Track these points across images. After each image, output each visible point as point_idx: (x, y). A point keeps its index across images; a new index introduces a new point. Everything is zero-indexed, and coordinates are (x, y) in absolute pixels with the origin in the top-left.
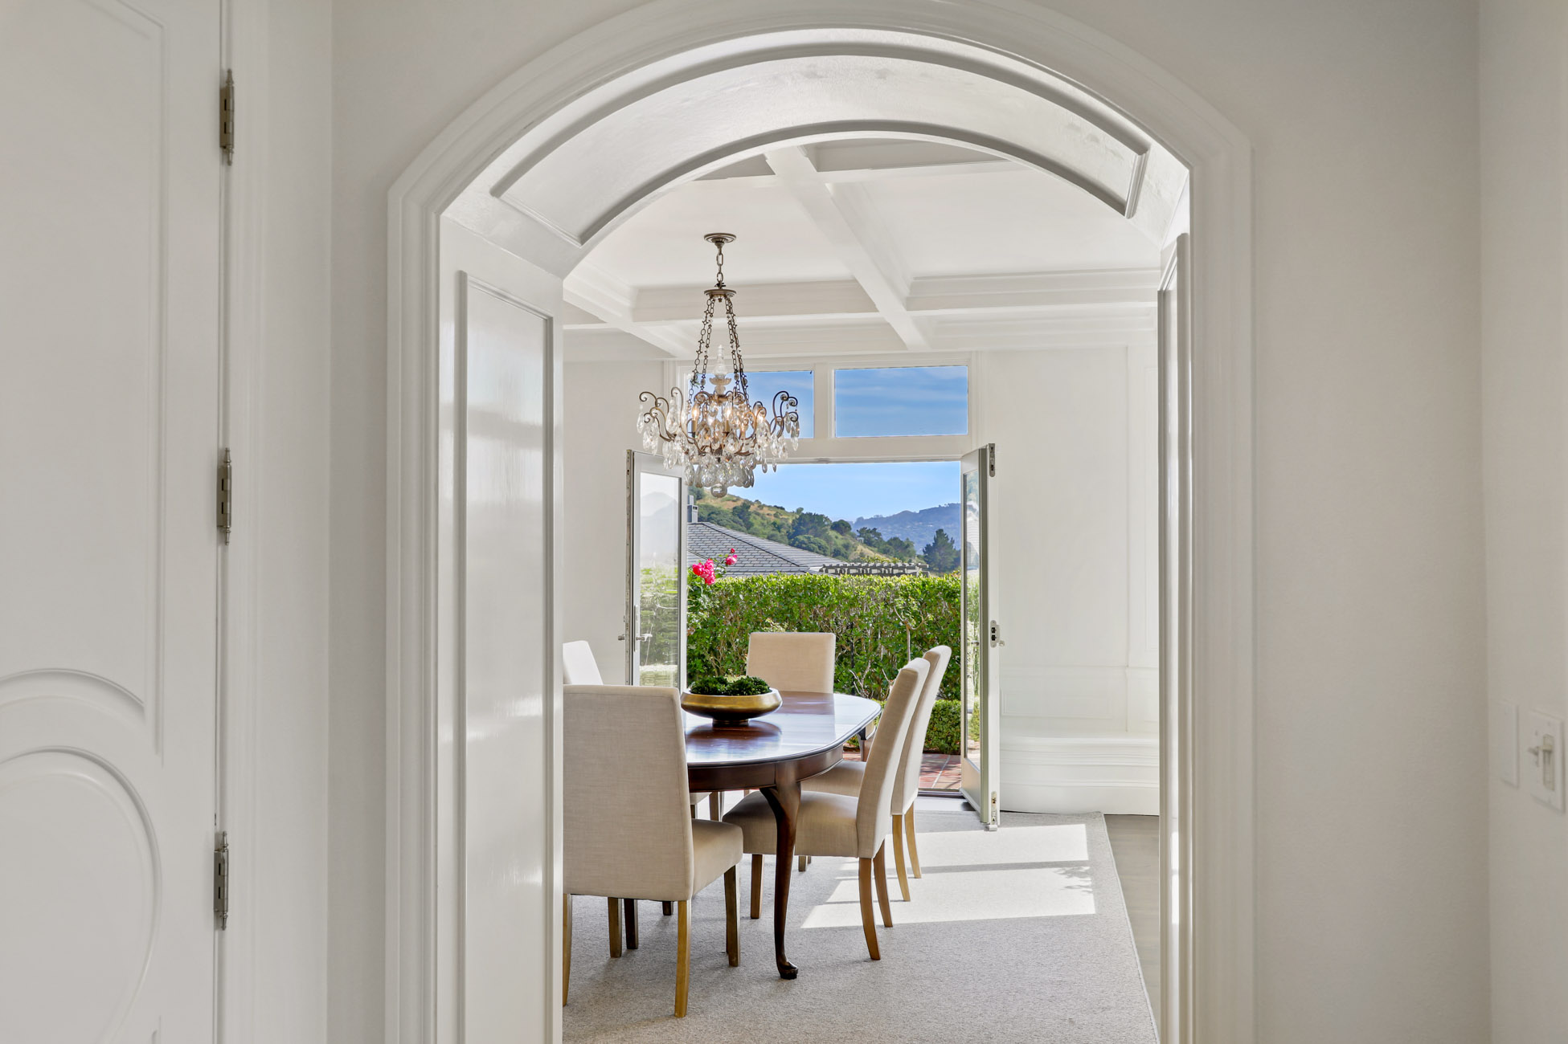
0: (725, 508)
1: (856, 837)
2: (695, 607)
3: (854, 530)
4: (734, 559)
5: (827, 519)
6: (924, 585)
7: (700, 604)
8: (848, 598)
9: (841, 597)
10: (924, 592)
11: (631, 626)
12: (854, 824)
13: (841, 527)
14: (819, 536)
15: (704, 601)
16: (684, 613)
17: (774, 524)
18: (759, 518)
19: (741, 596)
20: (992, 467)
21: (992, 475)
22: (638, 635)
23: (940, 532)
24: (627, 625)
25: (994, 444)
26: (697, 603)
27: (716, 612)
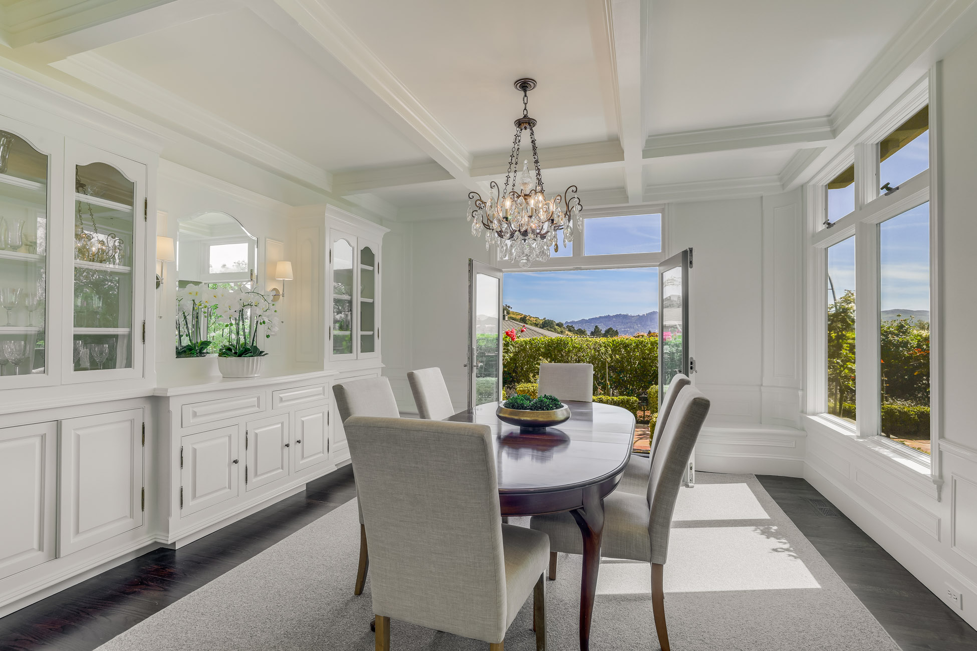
0: (517, 318)
1: (650, 545)
2: (507, 351)
3: (564, 326)
4: (525, 330)
5: (554, 322)
6: (613, 342)
7: (509, 350)
8: (577, 347)
9: (574, 347)
10: (613, 345)
11: (471, 359)
12: (647, 531)
13: (560, 325)
14: (552, 328)
15: (511, 348)
16: (501, 354)
17: (535, 323)
18: (530, 322)
19: (528, 347)
20: (691, 263)
21: (691, 267)
22: (475, 364)
23: (596, 327)
24: (468, 358)
25: (692, 248)
26: (508, 349)
27: (516, 354)
